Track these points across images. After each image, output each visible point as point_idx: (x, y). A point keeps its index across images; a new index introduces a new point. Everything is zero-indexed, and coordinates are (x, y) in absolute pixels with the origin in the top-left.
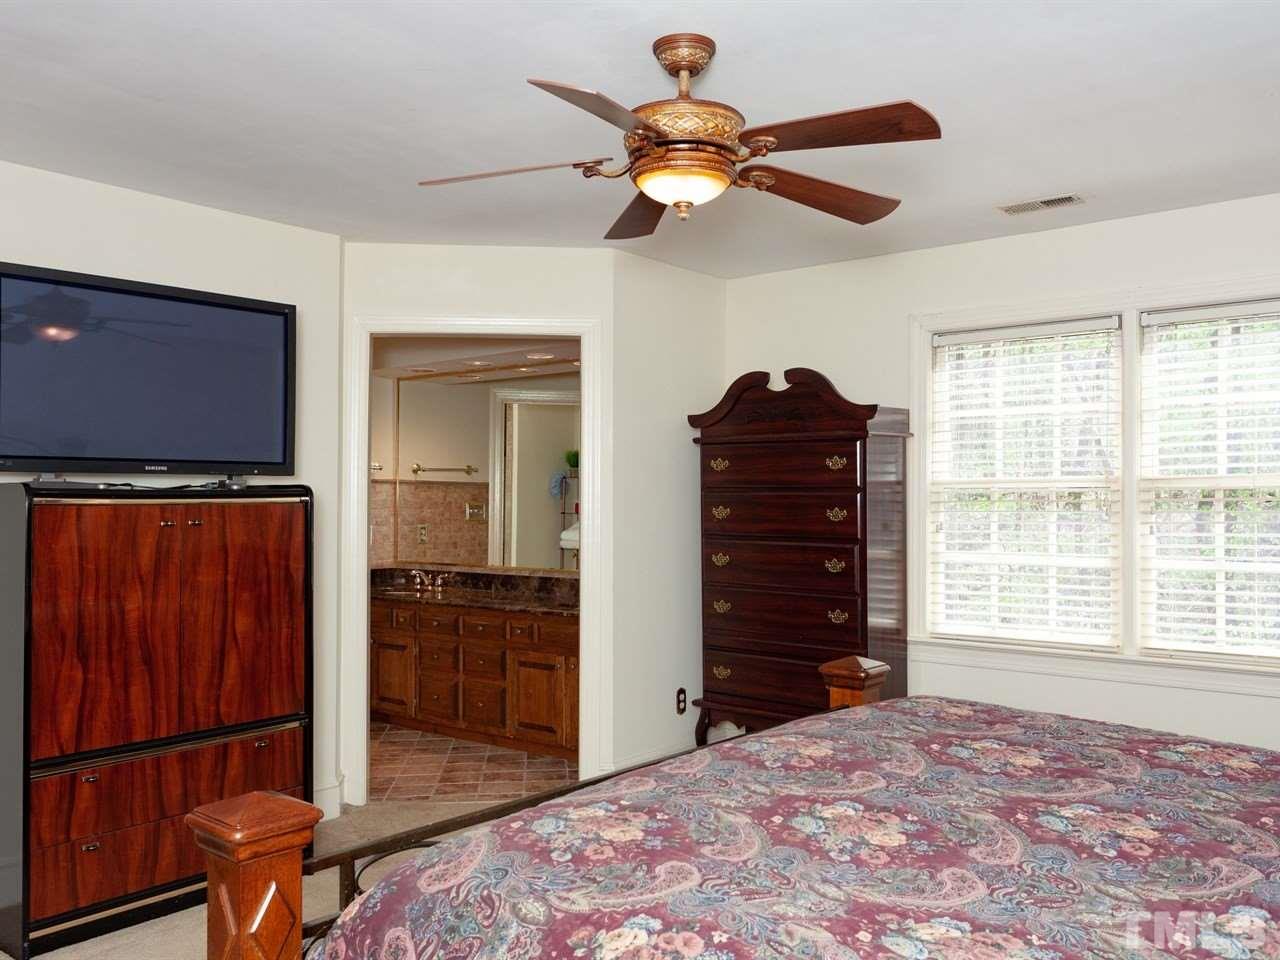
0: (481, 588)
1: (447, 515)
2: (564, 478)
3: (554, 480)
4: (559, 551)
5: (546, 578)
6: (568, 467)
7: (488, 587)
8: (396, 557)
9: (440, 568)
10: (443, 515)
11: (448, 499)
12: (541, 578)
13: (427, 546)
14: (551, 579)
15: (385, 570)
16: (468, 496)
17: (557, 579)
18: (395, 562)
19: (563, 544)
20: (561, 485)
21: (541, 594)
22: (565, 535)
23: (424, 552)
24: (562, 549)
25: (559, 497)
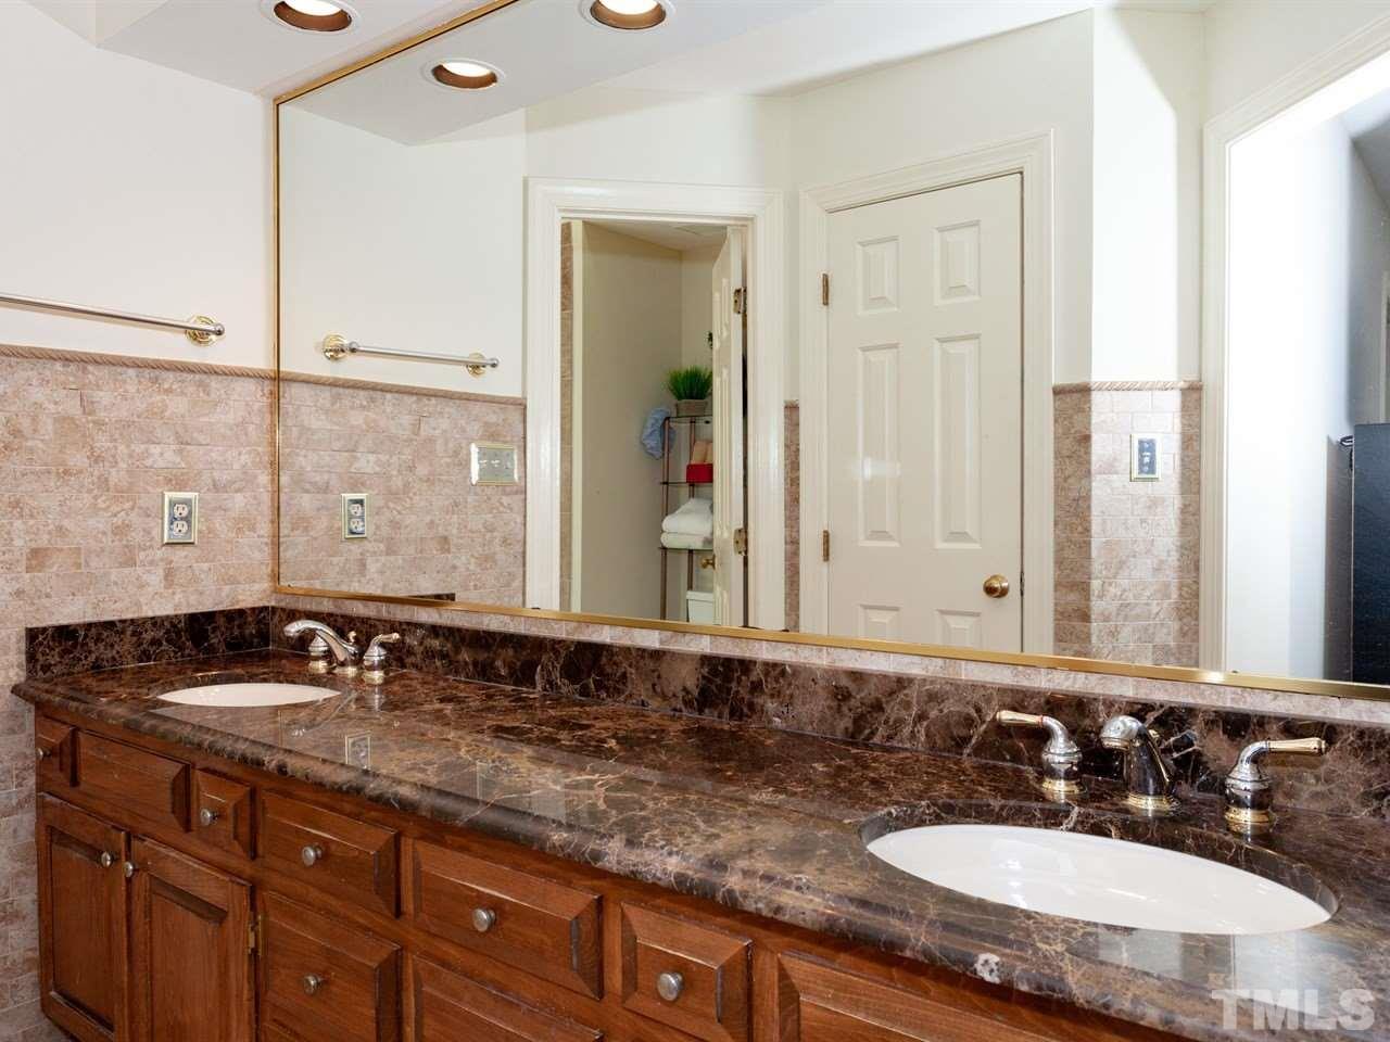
0: (499, 678)
1: (422, 470)
2: (668, 418)
3: (651, 421)
4: (659, 553)
5: (728, 661)
6: (674, 400)
7: (524, 675)
8: (276, 577)
9: (385, 612)
10: (411, 469)
11: (425, 430)
12: (706, 660)
13: (368, 546)
14: (745, 665)
15: (241, 612)
16: (475, 429)
17: (776, 670)
18: (276, 591)
19: (668, 540)
20: (662, 434)
21: (709, 717)
22: (669, 523)
23: (363, 565)
24: (664, 549)
25: (658, 454)
